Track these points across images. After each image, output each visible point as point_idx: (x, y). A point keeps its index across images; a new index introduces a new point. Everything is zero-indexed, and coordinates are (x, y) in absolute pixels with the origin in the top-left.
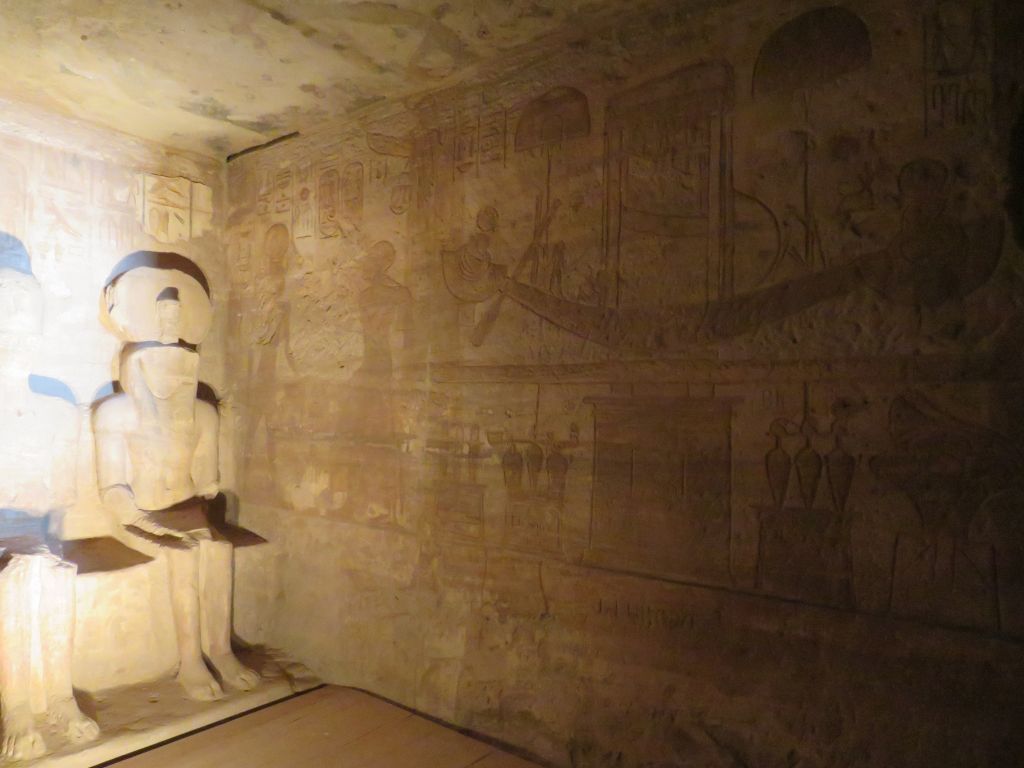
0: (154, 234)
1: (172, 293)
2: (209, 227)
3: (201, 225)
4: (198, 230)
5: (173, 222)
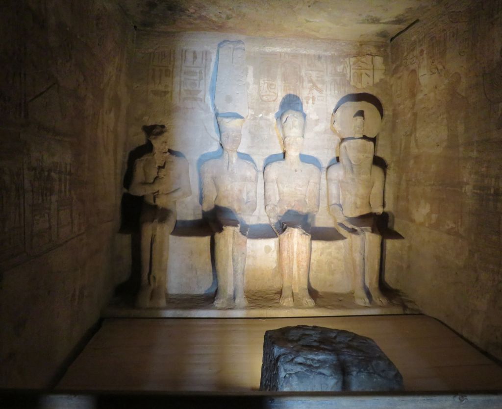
0: (355, 85)
1: (361, 113)
2: (383, 77)
3: (379, 76)
4: (377, 80)
5: (365, 78)
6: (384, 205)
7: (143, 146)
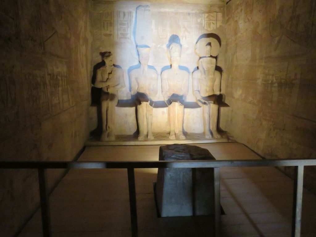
0: (207, 29)
1: (209, 44)
2: (221, 24)
3: (219, 24)
4: (218, 26)
5: (212, 25)
6: (220, 91)
7: (100, 63)
